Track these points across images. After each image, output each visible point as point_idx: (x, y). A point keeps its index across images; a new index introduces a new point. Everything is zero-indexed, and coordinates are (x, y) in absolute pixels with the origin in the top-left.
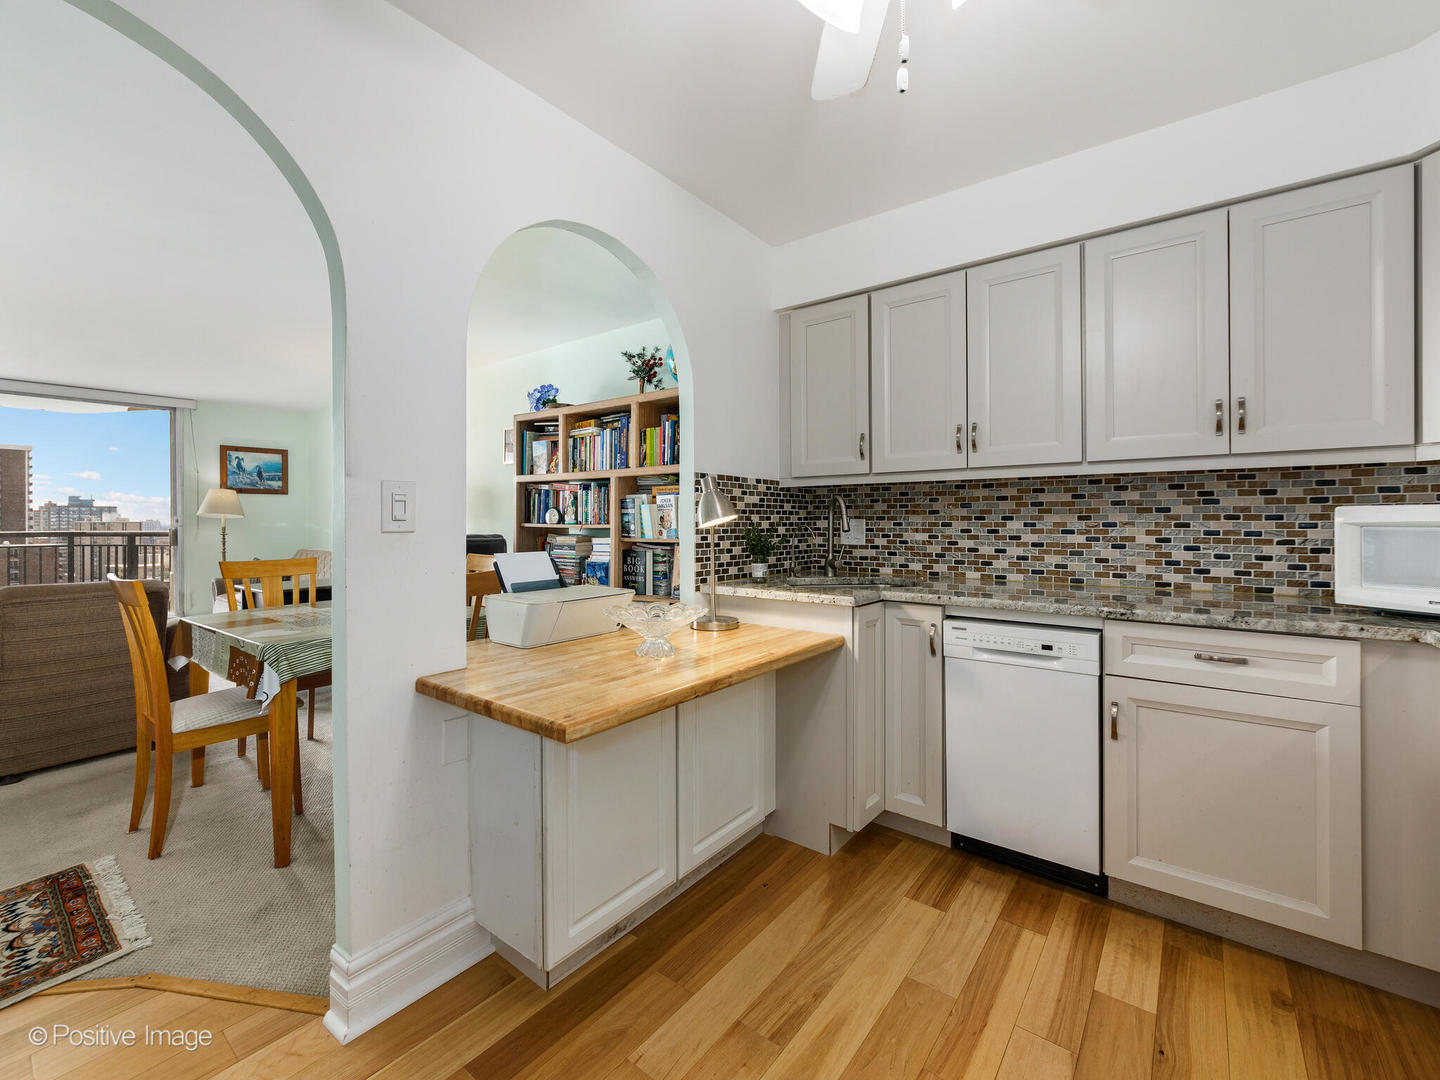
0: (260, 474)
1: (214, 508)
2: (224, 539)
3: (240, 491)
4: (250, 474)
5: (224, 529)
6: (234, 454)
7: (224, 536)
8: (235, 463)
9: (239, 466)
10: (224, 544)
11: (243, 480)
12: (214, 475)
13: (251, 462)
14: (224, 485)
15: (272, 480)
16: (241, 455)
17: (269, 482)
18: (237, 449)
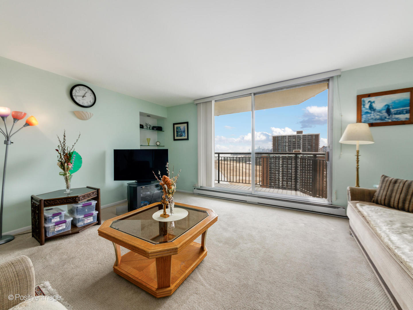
0: (388, 111)
1: (351, 137)
2: (358, 159)
3: (371, 125)
4: (380, 112)
5: (358, 152)
6: (367, 100)
7: (358, 156)
8: (367, 106)
9: (371, 108)
10: (358, 162)
11: (374, 116)
12: (352, 116)
13: (380, 103)
14: (359, 120)
15: (400, 113)
16: (372, 99)
17: (397, 116)
18: (369, 95)
